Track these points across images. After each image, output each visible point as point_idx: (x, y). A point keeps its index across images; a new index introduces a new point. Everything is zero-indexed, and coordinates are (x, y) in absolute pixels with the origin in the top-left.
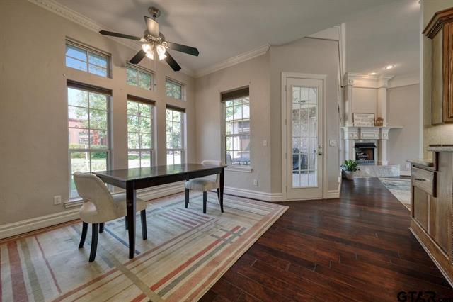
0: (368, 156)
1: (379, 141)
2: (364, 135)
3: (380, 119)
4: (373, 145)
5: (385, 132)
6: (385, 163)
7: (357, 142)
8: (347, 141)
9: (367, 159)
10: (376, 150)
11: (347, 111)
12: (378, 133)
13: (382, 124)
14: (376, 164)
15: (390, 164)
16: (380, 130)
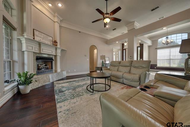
0: (48, 66)
1: (56, 56)
2: (44, 50)
3: (55, 42)
4: (52, 59)
5: (59, 51)
6: (59, 70)
7: (38, 55)
8: (26, 53)
9: (47, 68)
10: (54, 62)
11: (25, 21)
12: (55, 51)
13: (57, 45)
14: (54, 72)
15: (62, 71)
16: (56, 49)
